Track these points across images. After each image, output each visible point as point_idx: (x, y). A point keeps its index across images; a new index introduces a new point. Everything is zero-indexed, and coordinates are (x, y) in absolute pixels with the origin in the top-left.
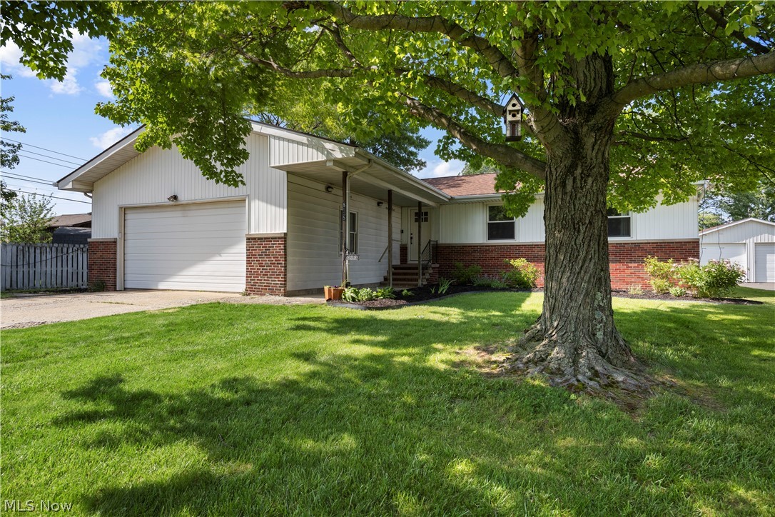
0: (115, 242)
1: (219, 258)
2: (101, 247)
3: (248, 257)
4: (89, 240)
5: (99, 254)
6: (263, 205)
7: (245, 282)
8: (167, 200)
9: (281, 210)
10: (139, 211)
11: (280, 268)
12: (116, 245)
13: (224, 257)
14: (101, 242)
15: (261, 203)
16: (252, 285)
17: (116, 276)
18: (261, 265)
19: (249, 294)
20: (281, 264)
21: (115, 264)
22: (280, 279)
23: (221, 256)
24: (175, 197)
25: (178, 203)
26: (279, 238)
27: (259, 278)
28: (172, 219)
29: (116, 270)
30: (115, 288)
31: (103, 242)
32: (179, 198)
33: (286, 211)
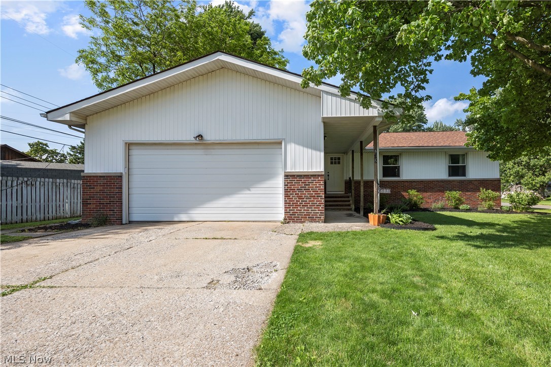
0: (120, 177)
1: (249, 192)
2: (101, 181)
3: (286, 191)
4: (82, 174)
5: (98, 189)
6: (299, 148)
7: (283, 211)
8: (194, 139)
9: (318, 153)
10: (148, 147)
11: (319, 200)
12: (121, 179)
13: (253, 191)
14: (100, 177)
15: (297, 147)
16: (290, 215)
17: (122, 210)
18: (300, 198)
19: (288, 223)
20: (322, 196)
21: (121, 198)
22: (321, 209)
23: (250, 190)
24: (200, 136)
25: (204, 142)
26: (319, 176)
27: (299, 209)
28: (196, 157)
29: (122, 204)
30: (122, 222)
31: (104, 177)
32: (205, 137)
33: (322, 154)
